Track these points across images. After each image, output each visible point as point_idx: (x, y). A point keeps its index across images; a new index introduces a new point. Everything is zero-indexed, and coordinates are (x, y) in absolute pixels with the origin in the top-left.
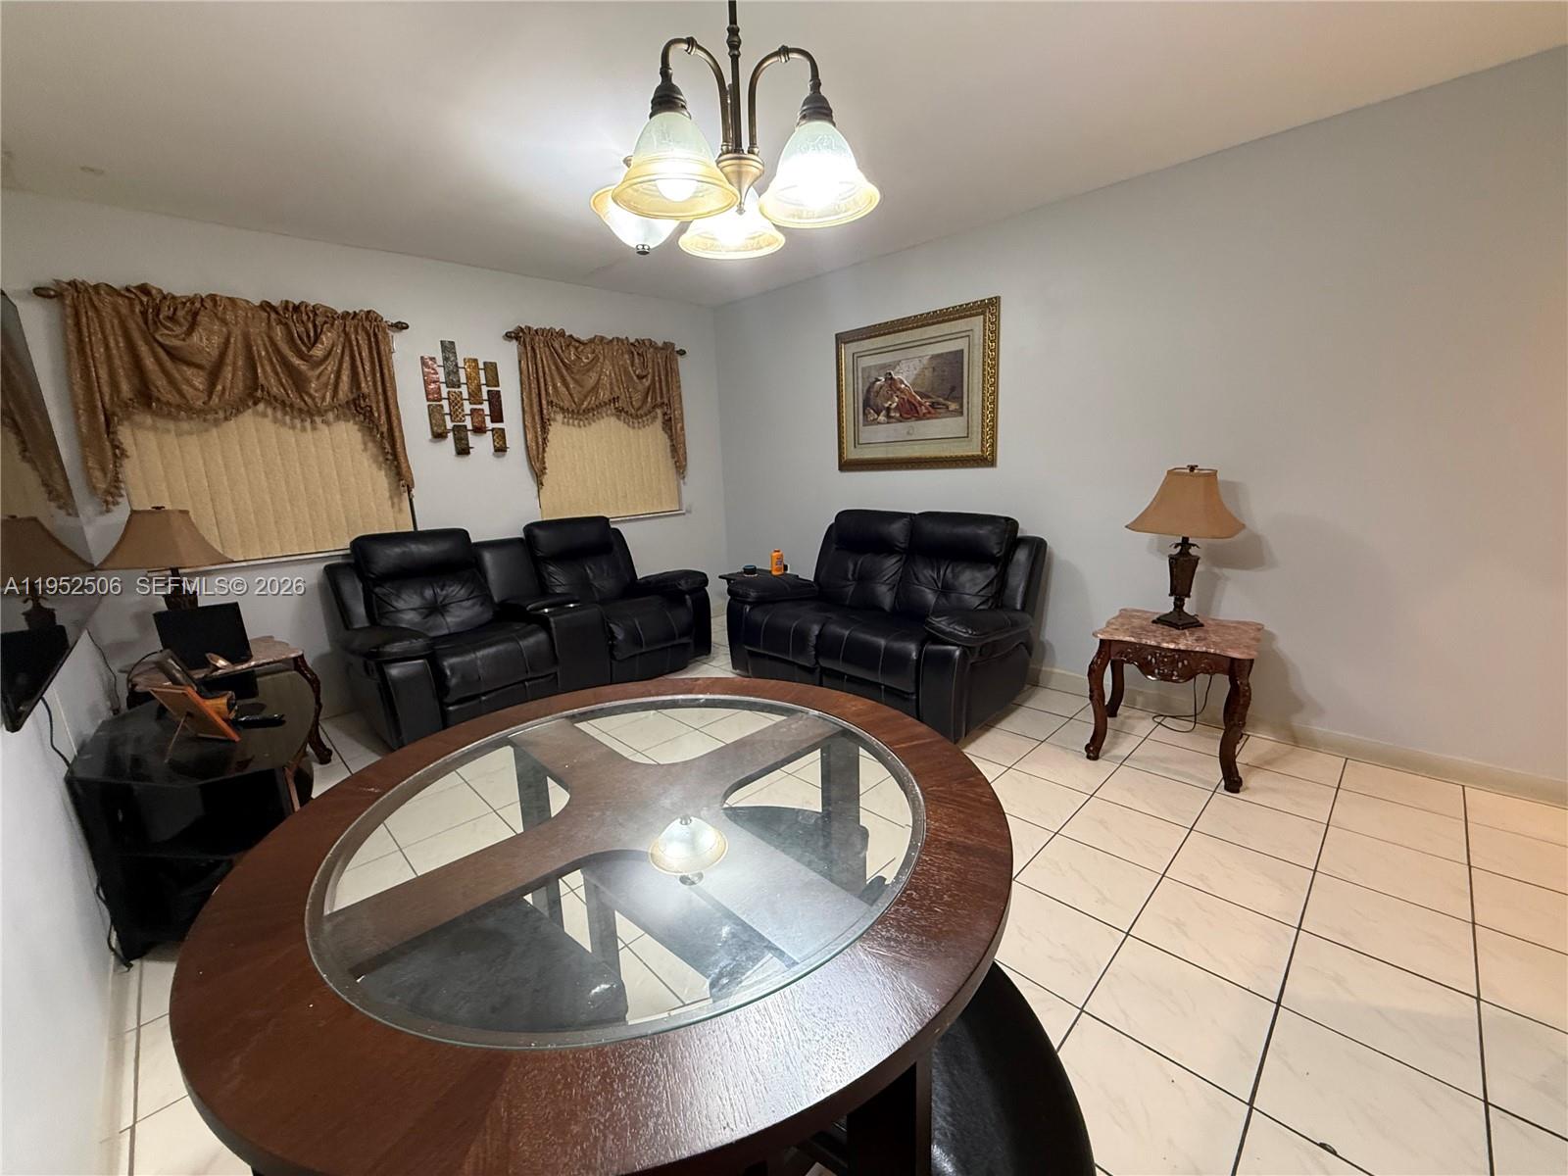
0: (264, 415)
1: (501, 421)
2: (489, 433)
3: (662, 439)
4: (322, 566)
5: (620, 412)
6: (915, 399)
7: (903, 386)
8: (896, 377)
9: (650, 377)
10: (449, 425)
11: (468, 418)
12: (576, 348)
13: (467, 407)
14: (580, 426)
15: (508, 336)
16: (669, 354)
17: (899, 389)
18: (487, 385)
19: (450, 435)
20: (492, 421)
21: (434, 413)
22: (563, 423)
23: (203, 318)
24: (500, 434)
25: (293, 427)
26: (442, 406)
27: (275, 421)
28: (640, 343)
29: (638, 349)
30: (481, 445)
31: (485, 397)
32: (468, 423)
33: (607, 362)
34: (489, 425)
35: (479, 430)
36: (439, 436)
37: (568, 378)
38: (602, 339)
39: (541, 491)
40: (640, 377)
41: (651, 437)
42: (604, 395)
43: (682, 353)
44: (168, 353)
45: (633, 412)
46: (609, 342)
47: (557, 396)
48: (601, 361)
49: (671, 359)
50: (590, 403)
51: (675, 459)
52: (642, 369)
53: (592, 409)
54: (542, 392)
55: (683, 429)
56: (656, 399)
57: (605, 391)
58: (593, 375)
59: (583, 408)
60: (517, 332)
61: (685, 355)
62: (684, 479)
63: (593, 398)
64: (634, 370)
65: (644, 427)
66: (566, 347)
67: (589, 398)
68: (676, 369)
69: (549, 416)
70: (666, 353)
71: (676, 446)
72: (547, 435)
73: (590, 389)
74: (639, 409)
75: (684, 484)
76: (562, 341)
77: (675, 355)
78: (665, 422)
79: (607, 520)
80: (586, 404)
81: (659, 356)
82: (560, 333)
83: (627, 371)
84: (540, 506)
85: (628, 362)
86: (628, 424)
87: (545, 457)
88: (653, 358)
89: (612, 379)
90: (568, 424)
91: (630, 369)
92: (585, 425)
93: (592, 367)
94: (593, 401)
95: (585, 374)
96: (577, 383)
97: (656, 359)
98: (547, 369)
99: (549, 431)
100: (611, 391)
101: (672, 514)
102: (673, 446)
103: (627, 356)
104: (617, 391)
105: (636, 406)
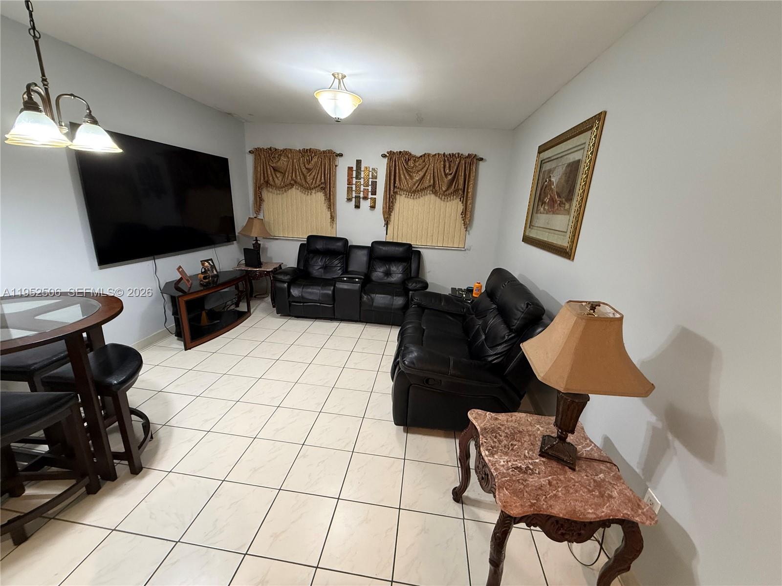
0: (298, 189)
1: (375, 195)
2: (369, 200)
3: (461, 207)
4: (300, 243)
5: (435, 193)
6: (555, 198)
7: (553, 187)
8: (552, 180)
9: (453, 174)
10: (354, 195)
11: (362, 193)
12: (415, 161)
13: (362, 188)
14: (413, 198)
15: (384, 156)
16: (473, 161)
17: (551, 188)
18: (372, 179)
19: (354, 199)
20: (372, 194)
21: (350, 190)
22: (405, 197)
23: (282, 158)
24: (374, 201)
25: (305, 194)
26: (352, 187)
27: (300, 191)
28: (452, 156)
29: (449, 159)
30: (365, 205)
31: (370, 183)
32: (362, 195)
33: (430, 166)
34: (370, 196)
35: (365, 198)
36: (349, 200)
37: (406, 175)
38: (429, 155)
39: (389, 226)
40: (446, 175)
41: (454, 206)
42: (426, 184)
43: (481, 159)
44: (274, 169)
45: (442, 193)
46: (433, 156)
47: (400, 184)
48: (427, 166)
49: (471, 163)
50: (417, 187)
51: (463, 220)
52: (450, 170)
53: (418, 190)
54: (392, 182)
55: (473, 203)
56: (458, 186)
57: (427, 182)
58: (421, 174)
59: (413, 190)
60: (386, 154)
61: (486, 160)
62: (469, 231)
63: (420, 185)
64: (444, 170)
65: (450, 201)
66: (409, 160)
67: (416, 185)
68: (474, 169)
69: (396, 193)
70: (469, 160)
71: (464, 213)
72: (392, 202)
73: (417, 181)
74: (446, 191)
75: (469, 234)
76: (407, 157)
77: (475, 160)
78: (460, 199)
79: (410, 246)
80: (414, 188)
81: (463, 162)
82: (406, 153)
83: (440, 171)
84: (387, 234)
85: (442, 166)
86: (441, 199)
87: (391, 212)
88: (459, 163)
89: (432, 175)
90: (408, 197)
91: (442, 170)
92: (416, 198)
93: (421, 170)
94: (419, 187)
95: (417, 173)
96: (411, 177)
97: (461, 164)
98: (397, 171)
99: (394, 200)
100: (430, 181)
101: (458, 249)
102: (462, 212)
103: (442, 163)
104: (432, 182)
105: (444, 189)
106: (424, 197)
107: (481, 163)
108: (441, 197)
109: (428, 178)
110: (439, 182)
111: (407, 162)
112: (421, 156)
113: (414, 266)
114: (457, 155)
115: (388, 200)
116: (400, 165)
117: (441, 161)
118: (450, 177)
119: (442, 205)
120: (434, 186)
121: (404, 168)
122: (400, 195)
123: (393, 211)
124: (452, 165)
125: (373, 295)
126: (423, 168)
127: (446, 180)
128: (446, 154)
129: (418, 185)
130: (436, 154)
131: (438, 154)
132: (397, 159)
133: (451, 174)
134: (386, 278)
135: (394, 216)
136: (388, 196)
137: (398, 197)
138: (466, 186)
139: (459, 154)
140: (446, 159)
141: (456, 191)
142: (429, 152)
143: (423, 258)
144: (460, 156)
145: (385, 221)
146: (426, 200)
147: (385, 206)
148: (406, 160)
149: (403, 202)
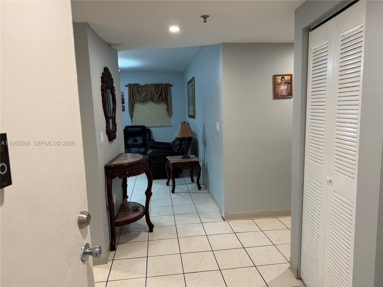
1: (124, 104)
3: (166, 107)
5: (153, 101)
9: (160, 93)
12: (141, 88)
14: (143, 105)
15: (126, 86)
18: (122, 97)
24: (124, 107)
28: (158, 84)
34: (121, 105)
37: (138, 94)
38: (148, 85)
39: (133, 119)
40: (157, 93)
41: (162, 107)
43: (171, 85)
45: (156, 101)
46: (150, 85)
47: (136, 98)
48: (148, 89)
49: (167, 88)
50: (144, 99)
51: (168, 112)
52: (158, 91)
53: (145, 101)
54: (132, 97)
55: (171, 105)
56: (163, 98)
57: (149, 96)
58: (145, 93)
59: (142, 101)
60: (127, 85)
61: (173, 86)
62: (171, 117)
63: (146, 98)
64: (156, 91)
65: (161, 104)
66: (138, 87)
67: (144, 98)
68: (169, 90)
69: (134, 103)
70: (166, 86)
71: (168, 109)
72: (133, 107)
73: (144, 96)
74: (158, 100)
75: (171, 119)
76: (138, 86)
77: (169, 86)
78: (165, 103)
79: (144, 126)
80: (143, 100)
81: (164, 87)
82: (137, 84)
83: (154, 92)
84: (132, 122)
85: (155, 89)
86: (156, 104)
87: (133, 112)
88: (162, 88)
89: (150, 94)
90: (140, 104)
91: (155, 91)
92: (144, 104)
93: (145, 91)
94: (145, 99)
95: (143, 93)
96: (141, 95)
97: (163, 88)
98: (134, 93)
99: (134, 106)
100: (150, 96)
101: (168, 126)
102: (167, 109)
103: (154, 88)
104: (151, 96)
105: (157, 99)
106: (148, 103)
107: (171, 87)
108: (156, 103)
109: (149, 95)
110: (154, 97)
111: (138, 88)
112: (144, 86)
113: (147, 136)
114: (160, 84)
115: (131, 106)
116: (135, 90)
117: (153, 87)
118: (159, 94)
119: (157, 106)
120: (152, 98)
121: (137, 91)
122: (137, 103)
123: (134, 111)
124: (159, 88)
125: (130, 149)
126: (146, 91)
127: (157, 95)
128: (155, 84)
129: (145, 98)
130: (151, 85)
131: (152, 84)
132: (133, 87)
133: (159, 93)
134: (134, 143)
135: (135, 113)
136: (131, 104)
137: (135, 104)
138: (167, 98)
139: (161, 84)
140: (156, 86)
141: (162, 100)
142: (148, 84)
143: (151, 132)
144: (162, 85)
145: (131, 116)
146: (149, 104)
147: (130, 109)
148: (137, 87)
149: (138, 107)
